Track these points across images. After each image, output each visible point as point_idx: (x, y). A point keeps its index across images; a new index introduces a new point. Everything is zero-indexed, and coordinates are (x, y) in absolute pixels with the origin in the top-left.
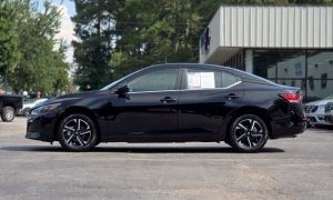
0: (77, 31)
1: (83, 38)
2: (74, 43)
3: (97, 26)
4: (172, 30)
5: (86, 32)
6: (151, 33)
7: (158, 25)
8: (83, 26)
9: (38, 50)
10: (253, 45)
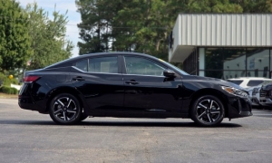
0: (82, 35)
1: (86, 40)
2: (80, 44)
3: (98, 31)
4: (155, 34)
5: (88, 36)
6: (137, 36)
7: (143, 30)
8: (87, 31)
9: (48, 49)
10: (204, 44)
